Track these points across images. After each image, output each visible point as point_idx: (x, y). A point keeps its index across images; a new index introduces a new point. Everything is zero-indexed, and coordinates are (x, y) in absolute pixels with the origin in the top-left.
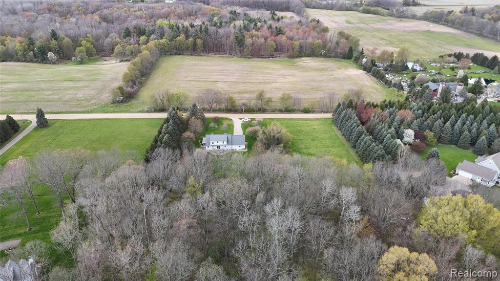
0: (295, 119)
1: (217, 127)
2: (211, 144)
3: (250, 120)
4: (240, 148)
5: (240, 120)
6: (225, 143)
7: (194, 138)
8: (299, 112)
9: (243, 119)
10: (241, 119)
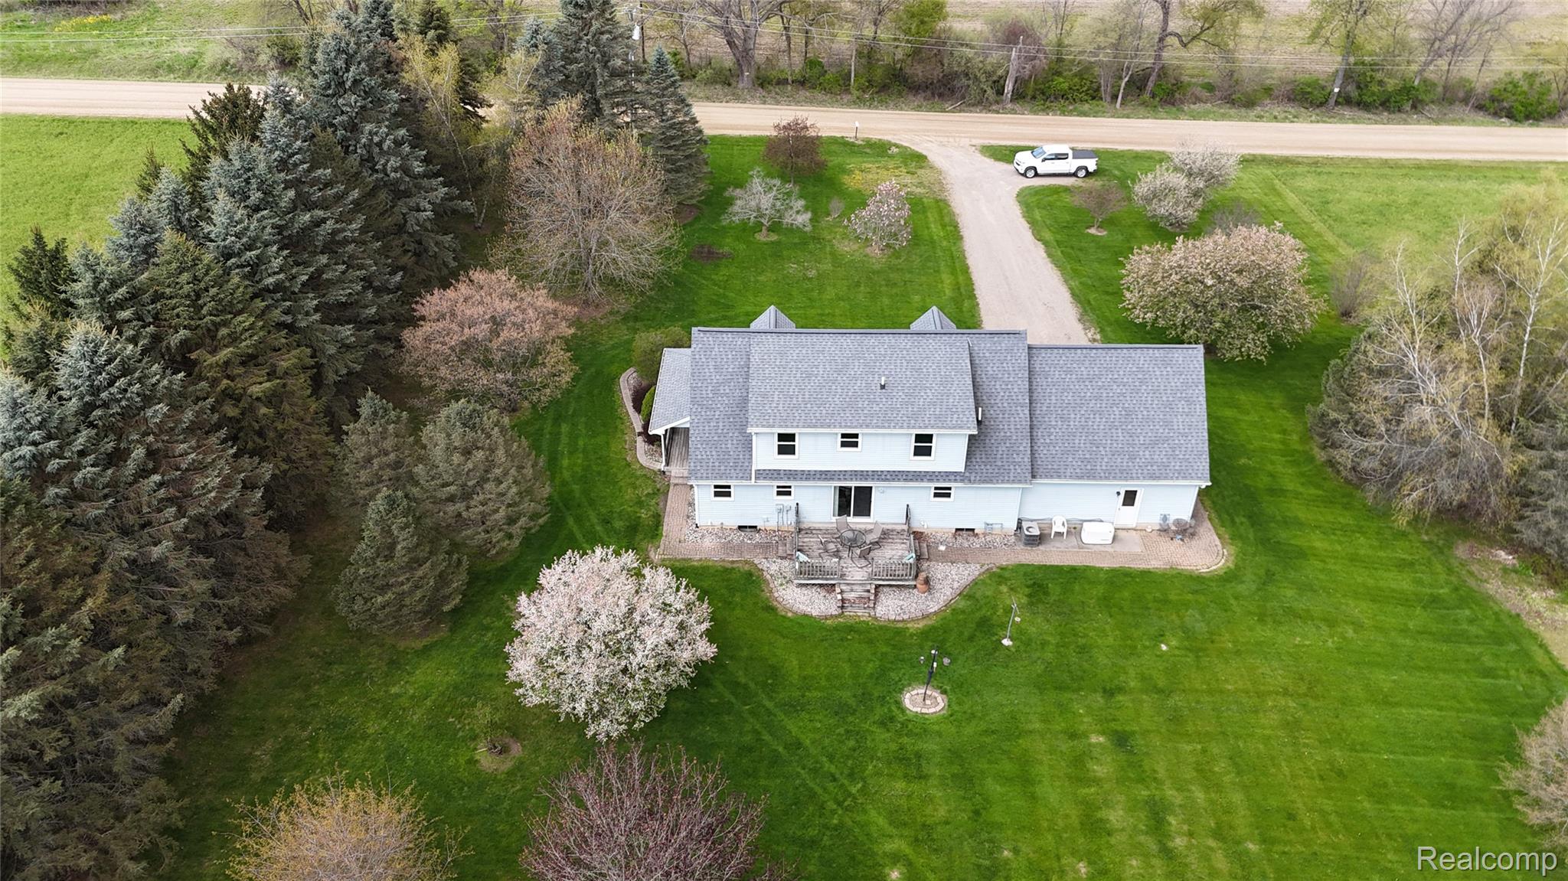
0: (1474, 170)
1: (803, 219)
2: (765, 454)
3: (1091, 164)
4: (1128, 516)
5: (1002, 166)
6: (949, 454)
7: (556, 355)
8: (1459, 109)
9: (1024, 159)
10: (1005, 154)
